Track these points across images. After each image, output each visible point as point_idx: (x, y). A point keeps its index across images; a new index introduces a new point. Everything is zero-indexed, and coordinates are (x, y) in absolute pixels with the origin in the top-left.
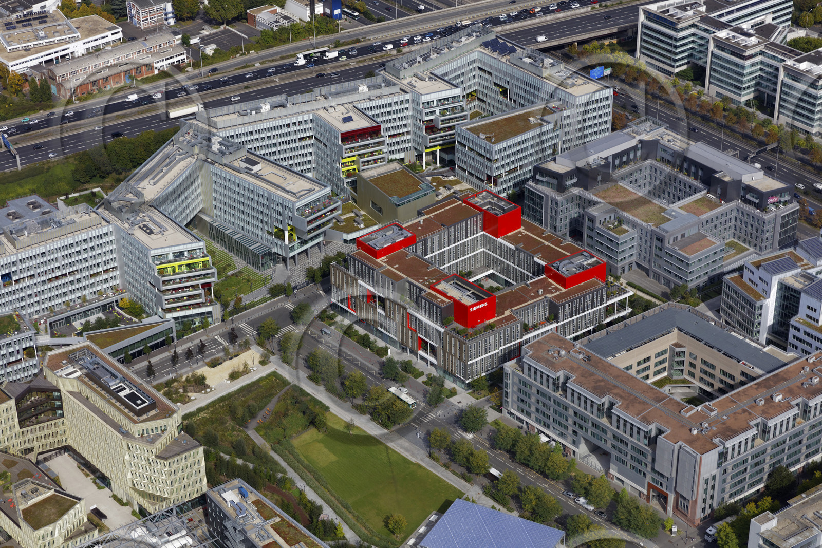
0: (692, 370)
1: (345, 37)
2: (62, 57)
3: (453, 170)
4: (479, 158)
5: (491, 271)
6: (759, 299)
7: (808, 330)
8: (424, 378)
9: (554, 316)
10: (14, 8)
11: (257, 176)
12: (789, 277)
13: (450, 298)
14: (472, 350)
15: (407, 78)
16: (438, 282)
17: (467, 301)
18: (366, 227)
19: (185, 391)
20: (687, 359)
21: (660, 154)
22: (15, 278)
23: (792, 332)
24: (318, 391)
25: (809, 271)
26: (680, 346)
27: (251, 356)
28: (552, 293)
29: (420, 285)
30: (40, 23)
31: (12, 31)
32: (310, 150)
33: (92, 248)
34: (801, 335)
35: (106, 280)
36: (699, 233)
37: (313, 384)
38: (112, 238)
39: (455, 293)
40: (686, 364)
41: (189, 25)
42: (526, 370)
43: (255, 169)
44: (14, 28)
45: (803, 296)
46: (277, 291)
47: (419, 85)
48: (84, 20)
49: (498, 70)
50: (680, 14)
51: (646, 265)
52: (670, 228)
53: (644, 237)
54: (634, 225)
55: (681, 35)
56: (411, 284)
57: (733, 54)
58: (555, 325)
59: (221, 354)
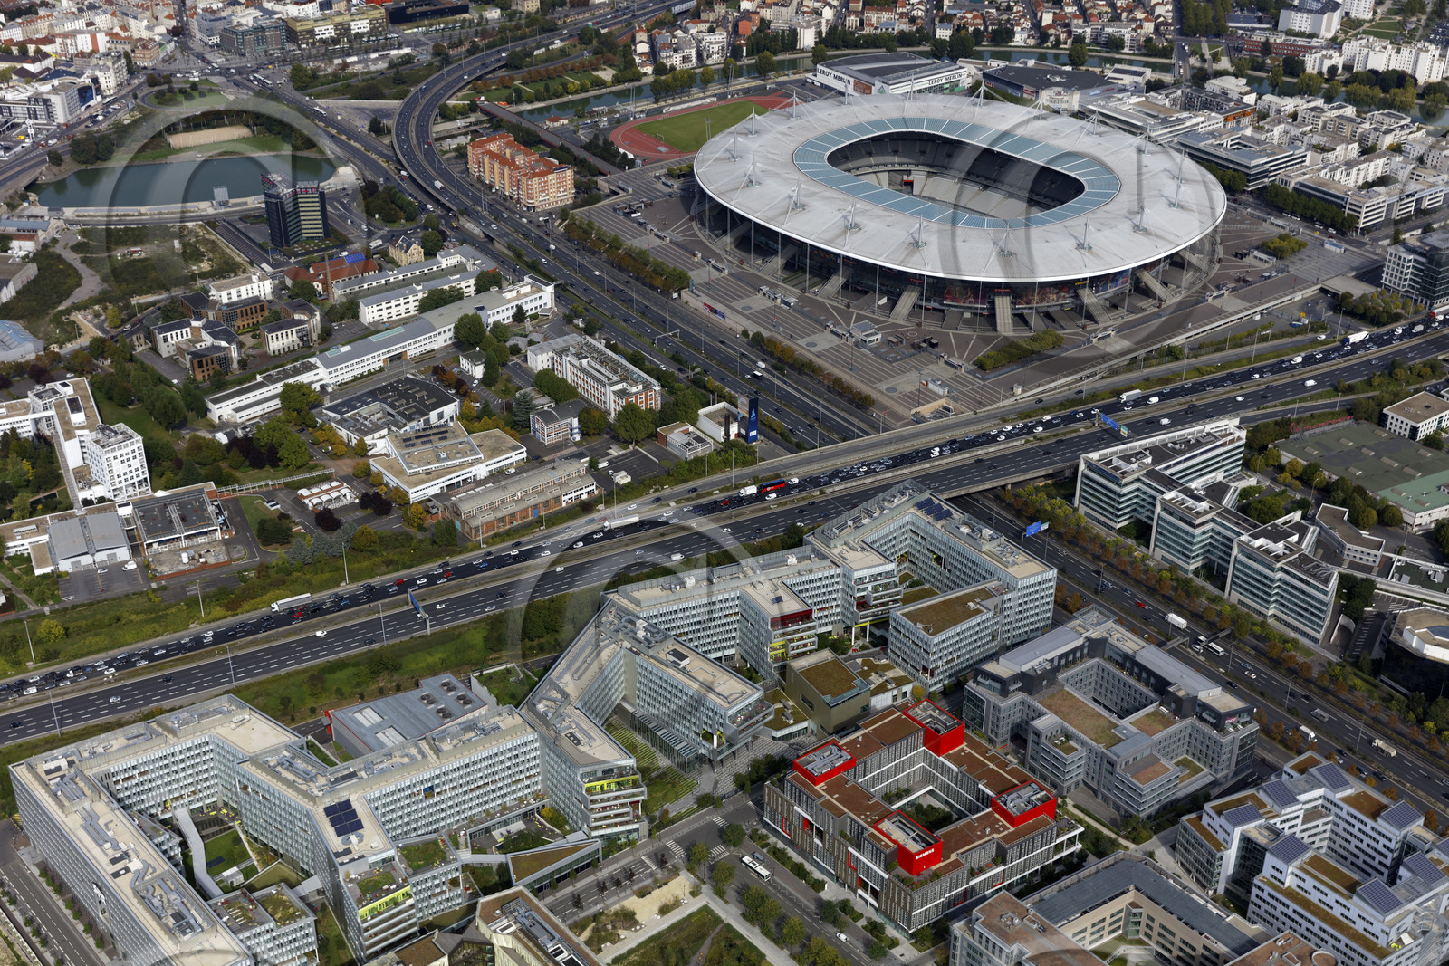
0: (1149, 931)
1: (763, 471)
2: (465, 480)
3: (885, 650)
4: (914, 647)
5: (930, 787)
6: (1219, 850)
7: (1273, 893)
8: (862, 923)
9: (1001, 858)
10: (411, 415)
11: (684, 671)
12: (1252, 828)
13: (895, 842)
14: (917, 901)
15: (837, 549)
16: (881, 820)
17: (913, 847)
18: (796, 722)
19: (614, 927)
20: (1144, 920)
21: (1108, 652)
22: (437, 790)
23: (1255, 891)
24: (752, 933)
25: (1272, 822)
26: (1138, 907)
27: (681, 885)
28: (999, 832)
29: (862, 822)
30: (441, 439)
31: (411, 449)
32: (735, 626)
33: (517, 756)
34: (1265, 896)
35: (528, 786)
36: (1151, 755)
37: (747, 924)
38: (537, 745)
39: (899, 835)
40: (1143, 924)
41: (595, 442)
42: (977, 936)
43: (684, 663)
44: (413, 445)
45: (1268, 856)
46: (705, 801)
47: (850, 555)
48: (486, 436)
49: (932, 536)
50: (1125, 467)
51: (1094, 785)
52: (1123, 753)
53: (1093, 757)
54: (1083, 744)
55: (1125, 490)
56: (852, 820)
57: (1182, 519)
58: (1002, 868)
59: (649, 881)
